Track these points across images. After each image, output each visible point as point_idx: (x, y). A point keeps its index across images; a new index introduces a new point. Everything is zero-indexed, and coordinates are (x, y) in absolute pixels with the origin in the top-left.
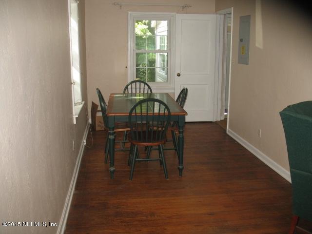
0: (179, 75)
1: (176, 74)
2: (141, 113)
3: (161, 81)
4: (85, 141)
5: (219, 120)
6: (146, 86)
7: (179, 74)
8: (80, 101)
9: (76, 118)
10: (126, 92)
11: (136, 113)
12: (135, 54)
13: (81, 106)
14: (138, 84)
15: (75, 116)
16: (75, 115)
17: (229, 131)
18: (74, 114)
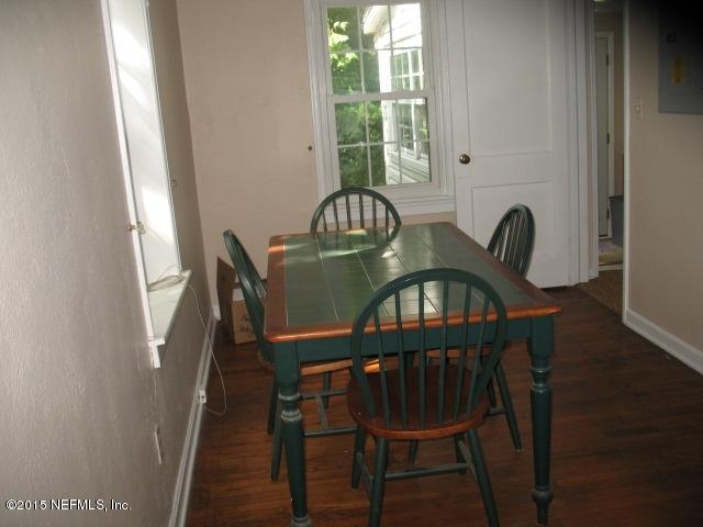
0: (466, 160)
1: (458, 156)
2: (399, 322)
3: (413, 181)
4: (203, 393)
5: (585, 279)
6: (378, 203)
7: (465, 156)
8: (175, 271)
9: (160, 347)
10: (320, 229)
11: (377, 324)
12: (332, 108)
13: (178, 290)
14: (354, 198)
15: (154, 343)
16: (156, 337)
17: (629, 316)
18: (150, 333)
